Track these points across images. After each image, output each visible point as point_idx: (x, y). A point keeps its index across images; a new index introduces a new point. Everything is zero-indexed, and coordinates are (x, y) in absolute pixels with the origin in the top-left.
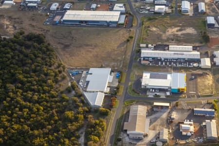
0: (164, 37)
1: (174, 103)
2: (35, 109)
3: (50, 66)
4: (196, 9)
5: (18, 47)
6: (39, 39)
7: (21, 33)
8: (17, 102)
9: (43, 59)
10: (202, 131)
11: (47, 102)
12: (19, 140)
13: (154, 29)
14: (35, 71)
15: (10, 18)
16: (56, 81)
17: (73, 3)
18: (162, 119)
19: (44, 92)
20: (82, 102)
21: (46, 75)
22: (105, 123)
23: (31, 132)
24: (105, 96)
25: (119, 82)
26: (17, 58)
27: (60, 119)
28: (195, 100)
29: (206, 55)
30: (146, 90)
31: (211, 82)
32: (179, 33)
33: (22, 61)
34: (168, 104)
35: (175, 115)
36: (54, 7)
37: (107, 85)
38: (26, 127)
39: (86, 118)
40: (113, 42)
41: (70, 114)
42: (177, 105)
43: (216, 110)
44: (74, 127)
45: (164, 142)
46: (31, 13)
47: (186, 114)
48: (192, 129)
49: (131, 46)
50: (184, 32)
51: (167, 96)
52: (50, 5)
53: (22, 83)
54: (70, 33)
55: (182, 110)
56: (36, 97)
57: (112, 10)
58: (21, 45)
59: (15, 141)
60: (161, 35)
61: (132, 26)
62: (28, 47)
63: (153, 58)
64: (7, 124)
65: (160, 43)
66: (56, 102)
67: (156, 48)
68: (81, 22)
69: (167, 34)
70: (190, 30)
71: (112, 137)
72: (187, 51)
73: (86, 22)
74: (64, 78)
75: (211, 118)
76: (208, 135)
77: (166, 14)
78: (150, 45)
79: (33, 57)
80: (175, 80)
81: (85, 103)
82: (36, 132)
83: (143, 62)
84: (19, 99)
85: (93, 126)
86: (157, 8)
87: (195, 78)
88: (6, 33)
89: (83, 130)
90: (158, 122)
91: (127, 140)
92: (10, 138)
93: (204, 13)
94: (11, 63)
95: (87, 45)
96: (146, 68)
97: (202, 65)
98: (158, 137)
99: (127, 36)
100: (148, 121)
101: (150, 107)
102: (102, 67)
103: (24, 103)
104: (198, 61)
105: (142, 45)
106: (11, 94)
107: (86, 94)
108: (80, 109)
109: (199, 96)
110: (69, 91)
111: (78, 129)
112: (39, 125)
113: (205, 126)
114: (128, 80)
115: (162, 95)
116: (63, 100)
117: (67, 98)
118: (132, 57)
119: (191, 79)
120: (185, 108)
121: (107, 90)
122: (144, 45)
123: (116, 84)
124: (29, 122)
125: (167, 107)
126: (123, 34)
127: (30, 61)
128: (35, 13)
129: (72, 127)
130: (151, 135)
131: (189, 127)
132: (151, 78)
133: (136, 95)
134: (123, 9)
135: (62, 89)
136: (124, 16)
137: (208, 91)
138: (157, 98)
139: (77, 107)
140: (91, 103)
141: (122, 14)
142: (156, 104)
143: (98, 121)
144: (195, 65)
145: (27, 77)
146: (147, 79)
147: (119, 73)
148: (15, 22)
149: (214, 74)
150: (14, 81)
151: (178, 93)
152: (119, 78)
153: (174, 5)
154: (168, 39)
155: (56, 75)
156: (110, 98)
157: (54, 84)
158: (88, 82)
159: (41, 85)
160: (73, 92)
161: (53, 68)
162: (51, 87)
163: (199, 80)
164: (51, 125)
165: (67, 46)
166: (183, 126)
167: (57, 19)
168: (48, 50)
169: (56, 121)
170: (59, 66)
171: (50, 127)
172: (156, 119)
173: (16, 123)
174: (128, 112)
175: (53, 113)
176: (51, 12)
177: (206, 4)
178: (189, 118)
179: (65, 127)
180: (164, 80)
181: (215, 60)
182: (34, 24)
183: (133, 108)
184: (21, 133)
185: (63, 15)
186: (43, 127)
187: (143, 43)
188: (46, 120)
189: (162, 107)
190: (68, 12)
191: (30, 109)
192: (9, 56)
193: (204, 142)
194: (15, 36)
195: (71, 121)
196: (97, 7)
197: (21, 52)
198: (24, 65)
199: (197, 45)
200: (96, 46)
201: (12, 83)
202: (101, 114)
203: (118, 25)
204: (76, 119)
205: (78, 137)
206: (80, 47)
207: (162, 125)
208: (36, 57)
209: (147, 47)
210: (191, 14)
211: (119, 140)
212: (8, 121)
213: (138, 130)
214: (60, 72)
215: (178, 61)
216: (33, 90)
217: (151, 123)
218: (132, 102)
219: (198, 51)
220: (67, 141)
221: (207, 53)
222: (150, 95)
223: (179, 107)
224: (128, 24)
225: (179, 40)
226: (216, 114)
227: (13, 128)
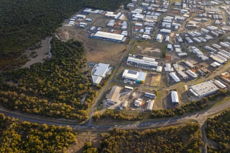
0: (143, 52)
1: (136, 88)
2: (65, 80)
3: (80, 59)
4: (164, 39)
5: (68, 47)
6: (79, 44)
7: (72, 40)
8: (58, 75)
9: (77, 55)
10: (146, 105)
11: (72, 77)
12: (52, 95)
13: (139, 47)
14: (72, 60)
15: (69, 31)
16: (81, 67)
17: (102, 27)
18: (127, 96)
19: (73, 72)
20: (90, 80)
21: (77, 63)
22: (97, 93)
23: (59, 92)
24: (102, 79)
25: (112, 72)
26: (65, 52)
27: (76, 87)
28: (147, 88)
29: (161, 65)
30: (124, 79)
31: (159, 80)
32: (152, 51)
33: (67, 54)
34: (132, 88)
35: (134, 95)
36: (92, 28)
37: (105, 73)
38: (57, 88)
39: (88, 88)
40: (115, 51)
41: (81, 85)
42: (137, 89)
43: (156, 95)
44: (81, 93)
45: (124, 108)
46: (80, 30)
47: (141, 95)
48: (141, 103)
49: (124, 54)
50: (154, 51)
51: (134, 84)
52: (91, 27)
53: (64, 66)
54: (96, 43)
55: (139, 92)
56: (67, 74)
57: (120, 34)
58: (70, 46)
59: (51, 95)
60: (141, 51)
61: (128, 44)
62: (73, 48)
63: (133, 62)
64: (49, 85)
65: (139, 55)
66: (77, 78)
67: (136, 57)
68: (104, 38)
69: (145, 50)
70: (157, 50)
71: (98, 101)
72: (152, 61)
73: (106, 38)
74: (85, 66)
75: (152, 99)
76: (148, 108)
77: (148, 40)
78: (134, 55)
79: (73, 53)
80: (141, 76)
81: (91, 81)
82: (61, 92)
83: (127, 64)
84: (59, 74)
85: (91, 94)
86: (144, 36)
87: (152, 76)
88: (65, 39)
89: (86, 95)
90: (125, 97)
91: (105, 103)
92: (49, 93)
93: (168, 42)
94: (62, 55)
95: (102, 51)
96: (128, 67)
97: (157, 70)
98: (121, 105)
99: (124, 48)
100: (119, 95)
101: (123, 88)
102: (106, 63)
103: (61, 76)
104: (156, 67)
105: (130, 55)
106: (56, 71)
107: (93, 76)
108: (87, 84)
109: (150, 86)
110: (85, 73)
111: (83, 94)
112: (64, 89)
113: (148, 103)
114: (117, 72)
115: (131, 83)
116: (81, 77)
117: (83, 77)
118: (122, 60)
119: (149, 77)
120: (141, 91)
121: (104, 75)
122: (131, 55)
123: (110, 73)
124: (60, 87)
125: (132, 90)
127: (71, 55)
128: (82, 30)
129: (79, 92)
130: (119, 103)
131: (140, 102)
132: (128, 72)
133: (118, 81)
134: (126, 34)
135: (82, 72)
136: (126, 38)
137: (155, 84)
138: (128, 84)
139: (86, 82)
140: (94, 81)
141: (125, 36)
142: (126, 87)
143: (93, 91)
144: (154, 69)
145: (66, 63)
146: (126, 74)
147: (113, 68)
148: (72, 34)
149: (162, 75)
151: (140, 83)
152: (113, 70)
153: (153, 36)
154: (144, 54)
155: (81, 64)
156: (104, 80)
157: (78, 69)
158: (96, 70)
159: (72, 68)
160: (87, 75)
161: (81, 60)
162: (77, 70)
163: (153, 77)
165: (92, 50)
166: (136, 101)
167: (92, 35)
168: (82, 50)
169: (73, 88)
170: (85, 59)
171: (69, 90)
172: (124, 95)
173: (54, 86)
174: (111, 89)
175: (73, 84)
176: (90, 31)
177: (170, 37)
178: (141, 97)
179: (77, 91)
180: (134, 75)
181: (165, 68)
182: (80, 36)
183: (114, 87)
184: (55, 91)
185: (95, 33)
186: (66, 90)
187: (131, 53)
188: (68, 87)
189: (129, 89)
190: (99, 32)
191: (63, 79)
192: (62, 51)
193: (145, 111)
194: (68, 42)
195: (81, 89)
196: (114, 31)
197: (68, 49)
198: (68, 56)
199: (158, 58)
200: (106, 51)
201: (59, 65)
202: (97, 88)
203: (121, 42)
204: (83, 88)
205: (82, 98)
206: (99, 51)
207: (126, 99)
208: (75, 53)
209: (132, 56)
210: (161, 41)
211: (102, 103)
212: (50, 84)
213: (113, 100)
214: (84, 63)
215: (146, 66)
216: (67, 70)
217: (121, 96)
218: (115, 84)
219: (158, 62)
220: (75, 99)
221: (162, 64)
222: (125, 82)
223: (138, 91)
224: (126, 43)
225: (149, 55)
226: (156, 97)
227: (51, 88)
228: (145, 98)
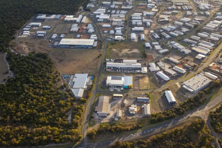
0: (120, 55)
1: (126, 94)
2: (41, 100)
3: (51, 73)
4: (139, 38)
5: (31, 61)
6: (44, 56)
7: (33, 53)
8: (30, 96)
9: (46, 68)
10: (142, 111)
11: (48, 95)
12: (30, 119)
13: (114, 50)
14: (41, 76)
15: (27, 43)
16: (55, 82)
17: (66, 34)
18: (118, 104)
19: (47, 89)
20: (70, 94)
21: (48, 78)
22: (84, 108)
23: (38, 114)
24: (84, 91)
25: (93, 82)
26: (30, 68)
27: (56, 106)
28: (138, 92)
29: (144, 65)
30: (109, 86)
31: (147, 82)
32: (129, 52)
33: (33, 69)
34: (122, 95)
35: (126, 102)
36: (54, 36)
37: (85, 84)
38: (35, 111)
39: (72, 104)
40: (90, 58)
41: (62, 102)
42: (127, 95)
43: (150, 98)
44: (64, 110)
45: (119, 118)
46: (39, 41)
47: (132, 101)
48: (136, 110)
49: (100, 61)
50: (132, 52)
51: (122, 90)
52: (52, 35)
53: (33, 83)
54: (64, 52)
55: (130, 99)
56: (41, 92)
57: (89, 38)
58: (33, 60)
59: (28, 120)
60: (118, 54)
61: (101, 48)
62: (37, 61)
63: (114, 68)
64: (23, 109)
65: (118, 58)
66: (54, 95)
67: (115, 61)
68: (70, 45)
69: (122, 53)
70: (136, 51)
71: (88, 116)
72: (134, 63)
73: (74, 45)
74: (59, 80)
75: (147, 103)
76: (145, 113)
77: (122, 41)
78: (112, 60)
79: (40, 67)
80: (126, 81)
81: (72, 95)
82: (41, 114)
83: (107, 70)
84: (31, 93)
85: (77, 109)
86: (116, 37)
87: (138, 79)
88: (23, 53)
89: (70, 112)
90: (116, 106)
91: (97, 117)
92: (24, 118)
93: (144, 41)
94: (27, 71)
95: (73, 60)
96: (109, 74)
97: (142, 71)
98: (115, 115)
99: (98, 54)
100: (110, 105)
101: (111, 97)
102: (83, 73)
103: (34, 96)
104: (140, 69)
105: (107, 60)
106: (26, 91)
107: (72, 90)
108: (69, 99)
109: (140, 90)
110: (62, 88)
111: (67, 111)
112: (43, 110)
113: (144, 108)
114: (98, 80)
115: (119, 90)
116: (58, 93)
117: (61, 92)
118: (101, 67)
119: (136, 80)
120: (132, 97)
121: (85, 87)
122: (108, 60)
123: (91, 84)
124: (36, 108)
125: (121, 97)
126: (96, 53)
127: (38, 70)
128: (42, 40)
129: (63, 110)
130: (112, 114)
131: (134, 108)
132: (112, 79)
133: (103, 90)
134: (96, 38)
135: (58, 87)
137: (145, 87)
138: (116, 92)
139: (67, 97)
140: (75, 95)
141: (95, 41)
142: (114, 95)
143: (79, 106)
144: (138, 71)
145: (35, 80)
146: (110, 80)
147: (93, 77)
148: (30, 46)
149: (149, 76)
150: (28, 82)
151: (129, 88)
152: (93, 80)
153: (126, 35)
154: (123, 56)
155: (54, 79)
156: (87, 92)
157: (53, 84)
158: (74, 82)
159: (45, 85)
160: (65, 89)
161: (52, 74)
162: (51, 85)
163: (140, 80)
164: (51, 109)
165: (61, 61)
166: (131, 108)
167: (56, 44)
168: (50, 63)
169: (54, 107)
170: (57, 72)
171: (50, 110)
172: (115, 104)
173: (29, 108)
174: (98, 100)
175: (52, 102)
176: (52, 39)
177: (145, 35)
178: (134, 103)
179: (59, 110)
180: (120, 81)
181: (150, 68)
182: (41, 47)
183: (101, 98)
184: (32, 114)
185: (59, 41)
186: (46, 110)
187: (107, 58)
188: (47, 106)
189: (118, 97)
190: (63, 40)
191: (38, 100)
192: (25, 67)
193: (143, 118)
194: (29, 55)
195: (63, 107)
196: (80, 37)
197: (33, 64)
198: (34, 72)
199: (140, 59)
200: (79, 60)
201: (26, 83)
202: (82, 102)
203: (93, 48)
204: (66, 105)
205: (67, 116)
206: (70, 61)
207: (118, 108)
208: (42, 67)
209: (110, 61)
210: (136, 41)
211: (92, 117)
212: (24, 107)
213: (104, 111)
214: (57, 76)
215: (128, 69)
216: (40, 88)
217: (112, 106)
218: (100, 94)
219: (140, 63)
220: (60, 119)
221: (145, 64)
222: (112, 90)
223: (128, 97)
224: (99, 47)
225: (129, 57)
226: (150, 100)
227: (27, 112)
228: (139, 103)
